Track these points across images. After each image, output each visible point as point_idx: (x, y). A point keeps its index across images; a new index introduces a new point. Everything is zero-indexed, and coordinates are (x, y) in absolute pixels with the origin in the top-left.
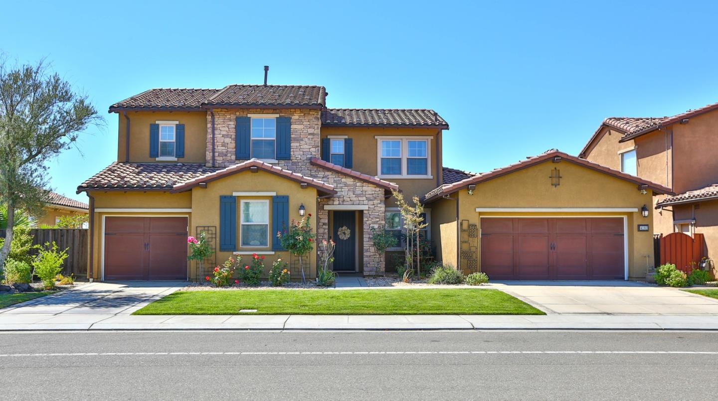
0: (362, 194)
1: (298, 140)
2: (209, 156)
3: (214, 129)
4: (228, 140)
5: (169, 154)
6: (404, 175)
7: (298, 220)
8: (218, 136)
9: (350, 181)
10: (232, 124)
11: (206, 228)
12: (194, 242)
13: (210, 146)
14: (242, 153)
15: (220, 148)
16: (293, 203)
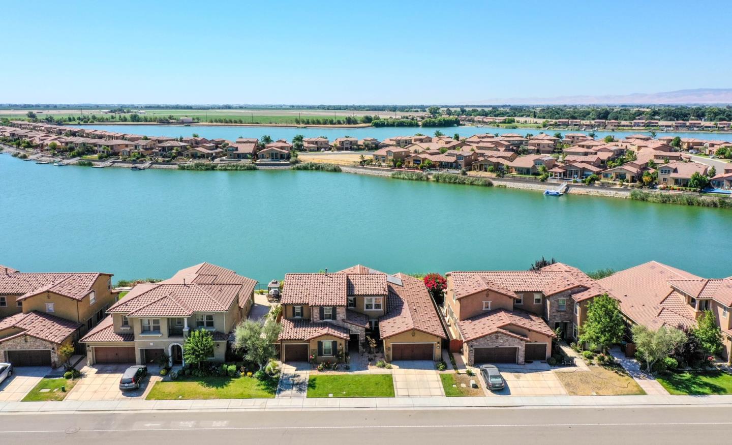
0: (359, 329)
1: (339, 314)
2: (312, 319)
3: (313, 311)
4: (317, 314)
5: (299, 315)
6: (374, 309)
7: (339, 347)
8: (314, 313)
9: (354, 326)
10: (318, 309)
11: (314, 350)
12: (309, 352)
13: (312, 316)
14: (322, 317)
15: (315, 317)
16: (338, 344)
